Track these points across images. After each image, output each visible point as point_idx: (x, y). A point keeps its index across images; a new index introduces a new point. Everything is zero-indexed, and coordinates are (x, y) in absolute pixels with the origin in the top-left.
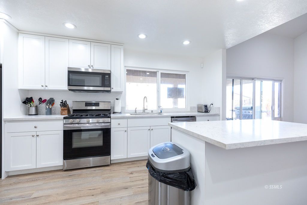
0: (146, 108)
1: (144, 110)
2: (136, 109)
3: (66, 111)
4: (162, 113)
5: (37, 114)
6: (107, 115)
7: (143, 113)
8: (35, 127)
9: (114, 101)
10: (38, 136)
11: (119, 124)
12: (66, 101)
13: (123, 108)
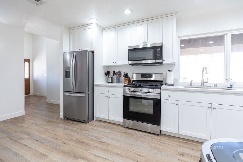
0: (205, 80)
1: (203, 83)
2: (191, 81)
3: (127, 81)
4: (233, 88)
5: (112, 82)
6: (158, 86)
7: (201, 87)
8: (108, 91)
9: (167, 72)
10: (109, 97)
11: (169, 96)
12: (127, 73)
13: (176, 80)
